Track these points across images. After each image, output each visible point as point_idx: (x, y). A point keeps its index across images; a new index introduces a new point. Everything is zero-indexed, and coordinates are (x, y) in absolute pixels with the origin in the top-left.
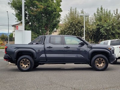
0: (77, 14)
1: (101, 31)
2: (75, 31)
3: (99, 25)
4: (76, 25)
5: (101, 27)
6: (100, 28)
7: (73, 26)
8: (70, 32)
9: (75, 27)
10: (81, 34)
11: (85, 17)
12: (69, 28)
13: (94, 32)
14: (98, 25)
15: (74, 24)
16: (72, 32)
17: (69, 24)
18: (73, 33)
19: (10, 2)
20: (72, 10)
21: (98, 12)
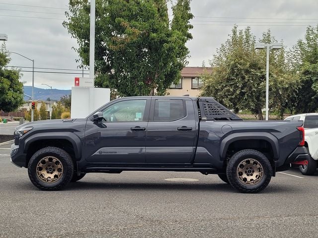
0: (251, 42)
1: (315, 87)
2: (242, 88)
3: (310, 73)
4: (247, 72)
5: (315, 78)
6: (311, 80)
7: (237, 75)
8: (228, 91)
9: (243, 78)
10: (259, 96)
11: (270, 51)
12: (228, 80)
13: (294, 91)
14: (306, 72)
15: (241, 69)
16: (235, 91)
17: (228, 71)
18: (238, 92)
19: (68, 22)
20: (238, 33)
21: (308, 39)
